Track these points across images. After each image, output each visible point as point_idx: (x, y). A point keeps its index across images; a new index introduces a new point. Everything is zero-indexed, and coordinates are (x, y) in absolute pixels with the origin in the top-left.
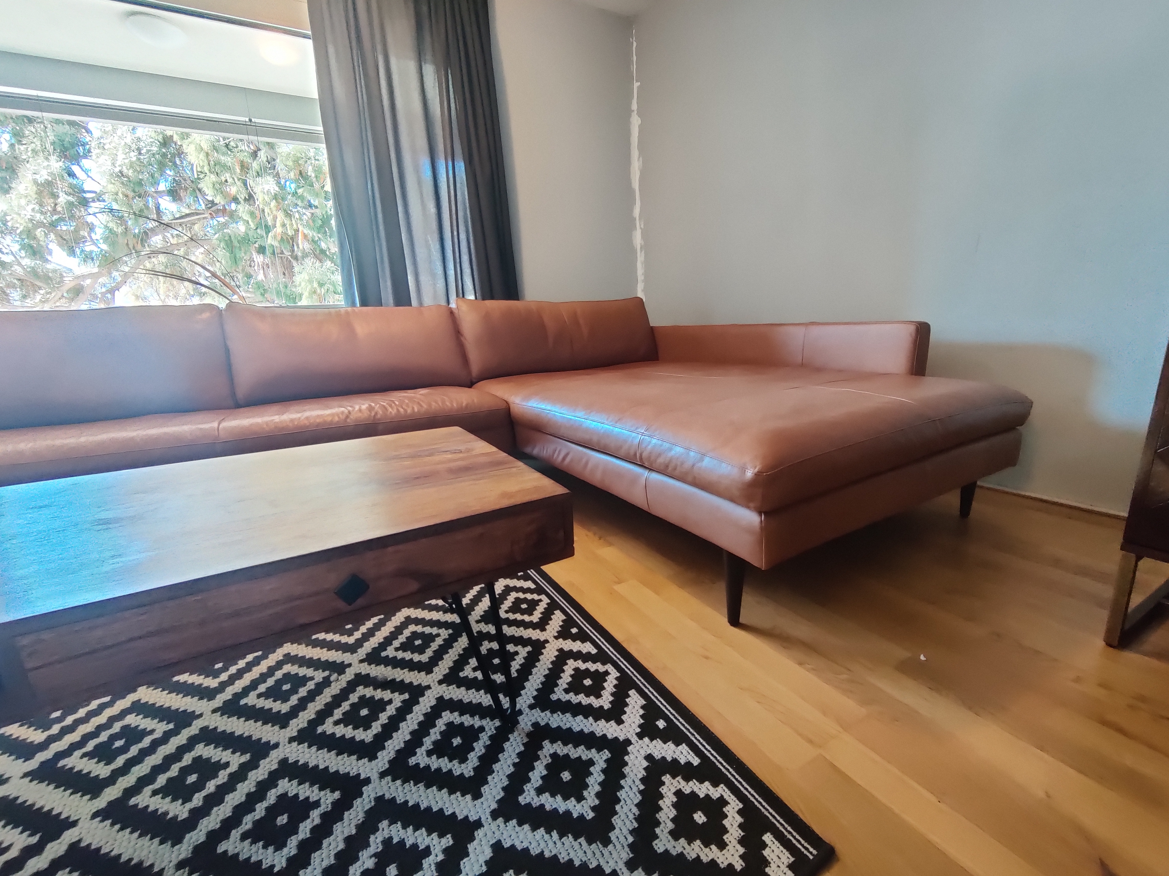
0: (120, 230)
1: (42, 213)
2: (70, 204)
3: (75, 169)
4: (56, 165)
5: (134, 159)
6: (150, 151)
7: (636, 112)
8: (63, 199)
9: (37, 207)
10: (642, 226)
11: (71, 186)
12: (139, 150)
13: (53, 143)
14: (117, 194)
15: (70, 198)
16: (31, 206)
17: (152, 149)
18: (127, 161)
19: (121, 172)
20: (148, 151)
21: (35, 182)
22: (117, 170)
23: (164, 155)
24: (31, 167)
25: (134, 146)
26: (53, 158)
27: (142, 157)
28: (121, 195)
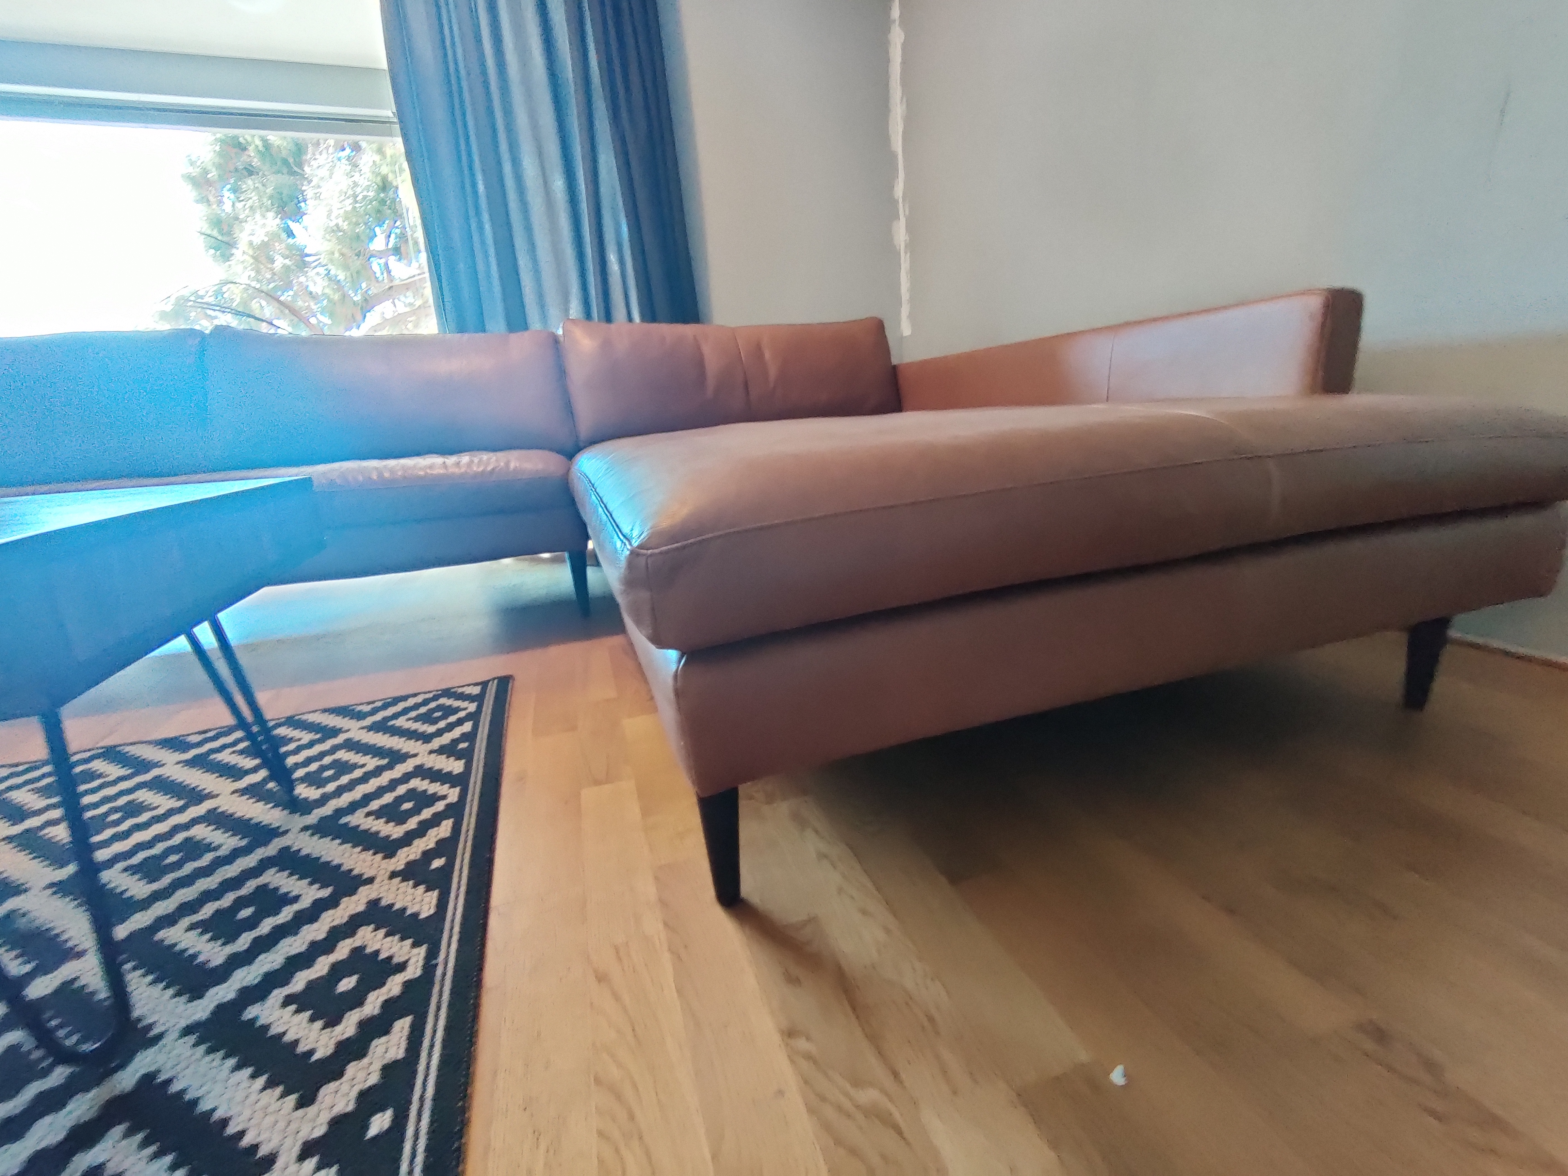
0: (336, 297)
1: (258, 281)
2: (286, 268)
3: (293, 226)
4: (272, 222)
5: (349, 208)
6: (367, 196)
7: (897, 23)
8: (279, 262)
9: (253, 274)
10: (907, 212)
11: (290, 247)
12: (355, 196)
13: (271, 197)
14: (333, 253)
15: (287, 262)
16: (247, 273)
17: (368, 194)
18: (342, 211)
19: (337, 225)
20: (365, 197)
21: (251, 243)
22: (332, 224)
23: (383, 202)
24: (248, 227)
25: (350, 192)
26: (271, 215)
27: (357, 205)
28: (337, 255)
